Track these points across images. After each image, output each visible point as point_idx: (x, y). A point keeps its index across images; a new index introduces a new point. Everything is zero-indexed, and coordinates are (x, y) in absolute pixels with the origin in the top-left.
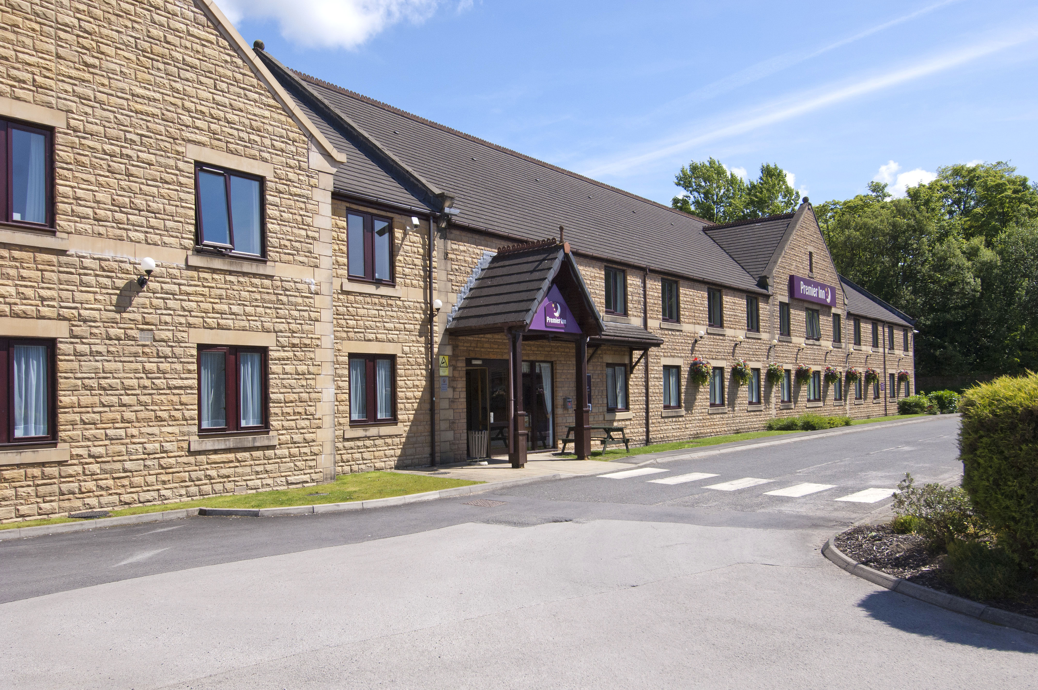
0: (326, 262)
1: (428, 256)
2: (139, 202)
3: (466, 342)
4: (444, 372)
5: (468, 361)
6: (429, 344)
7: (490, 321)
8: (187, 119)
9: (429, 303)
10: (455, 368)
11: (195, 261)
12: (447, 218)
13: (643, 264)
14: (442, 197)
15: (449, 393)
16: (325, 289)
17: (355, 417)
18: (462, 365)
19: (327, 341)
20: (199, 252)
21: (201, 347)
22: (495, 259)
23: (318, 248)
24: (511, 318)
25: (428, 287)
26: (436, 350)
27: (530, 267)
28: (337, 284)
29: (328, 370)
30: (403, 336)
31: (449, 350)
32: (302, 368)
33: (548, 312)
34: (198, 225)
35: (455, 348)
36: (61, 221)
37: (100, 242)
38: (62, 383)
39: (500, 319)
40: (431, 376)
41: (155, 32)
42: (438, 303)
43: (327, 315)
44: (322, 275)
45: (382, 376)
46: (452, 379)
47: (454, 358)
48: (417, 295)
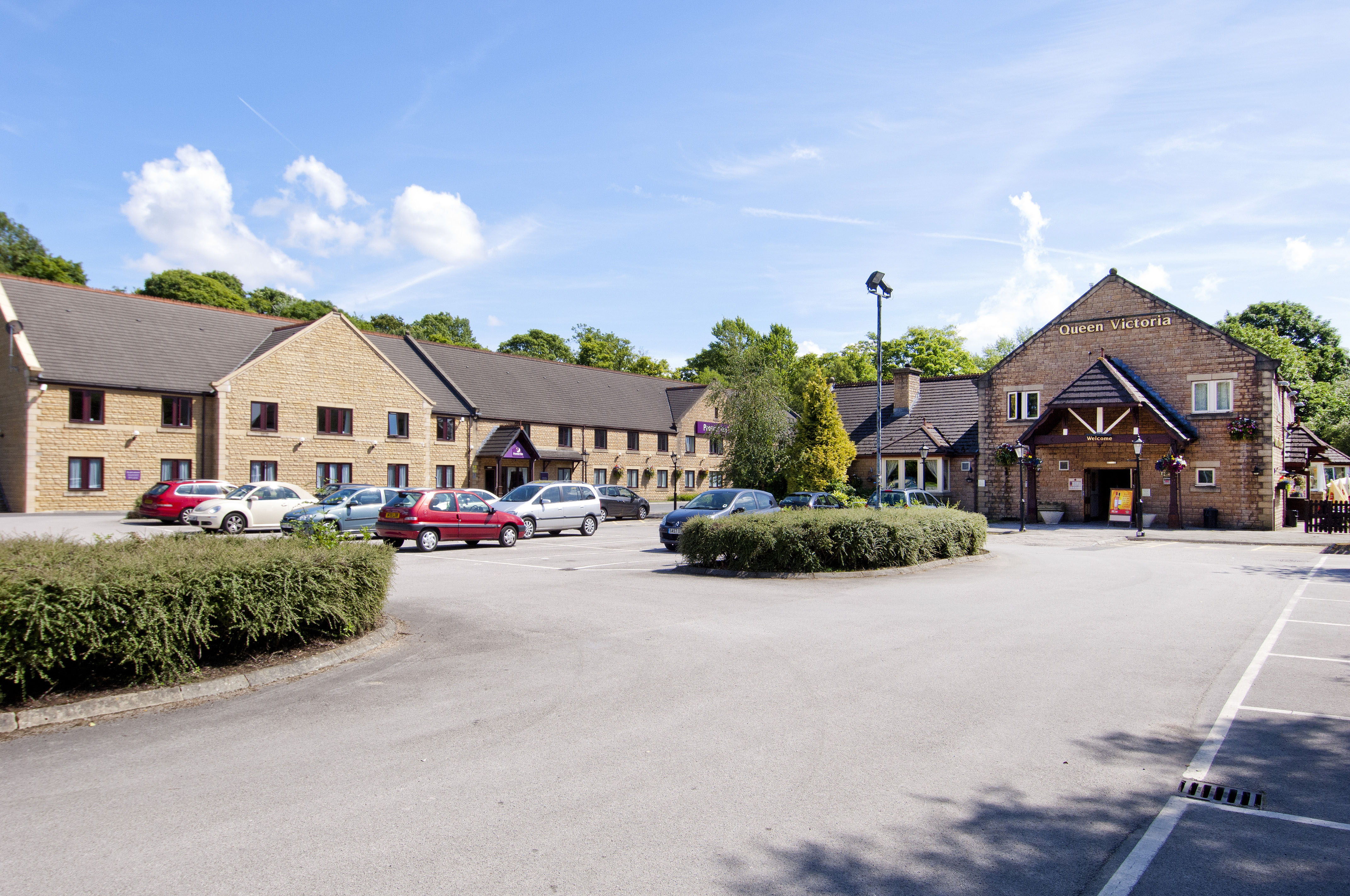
0: (428, 437)
1: (469, 430)
2: (373, 425)
3: (484, 461)
4: (475, 471)
5: (486, 467)
6: (468, 461)
7: (491, 454)
8: (386, 400)
9: (469, 447)
10: (479, 470)
11: (388, 440)
12: (478, 416)
13: (582, 423)
14: (475, 409)
15: (477, 479)
16: (427, 445)
17: (438, 486)
18: (482, 468)
19: (428, 462)
20: (388, 437)
21: (389, 464)
22: (499, 429)
23: (425, 433)
24: (497, 454)
25: (469, 441)
26: (471, 463)
27: (507, 434)
28: (432, 442)
29: (428, 471)
30: (458, 459)
31: (477, 463)
32: (419, 470)
33: (515, 451)
34: (389, 430)
35: (480, 462)
36: (354, 433)
37: (363, 437)
38: (353, 474)
39: (494, 454)
40: (469, 473)
41: (378, 378)
42: (472, 447)
43: (428, 454)
44: (426, 441)
45: (449, 473)
46: (478, 474)
47: (479, 466)
48: (465, 444)
